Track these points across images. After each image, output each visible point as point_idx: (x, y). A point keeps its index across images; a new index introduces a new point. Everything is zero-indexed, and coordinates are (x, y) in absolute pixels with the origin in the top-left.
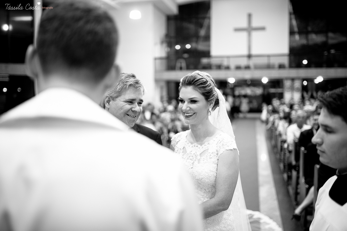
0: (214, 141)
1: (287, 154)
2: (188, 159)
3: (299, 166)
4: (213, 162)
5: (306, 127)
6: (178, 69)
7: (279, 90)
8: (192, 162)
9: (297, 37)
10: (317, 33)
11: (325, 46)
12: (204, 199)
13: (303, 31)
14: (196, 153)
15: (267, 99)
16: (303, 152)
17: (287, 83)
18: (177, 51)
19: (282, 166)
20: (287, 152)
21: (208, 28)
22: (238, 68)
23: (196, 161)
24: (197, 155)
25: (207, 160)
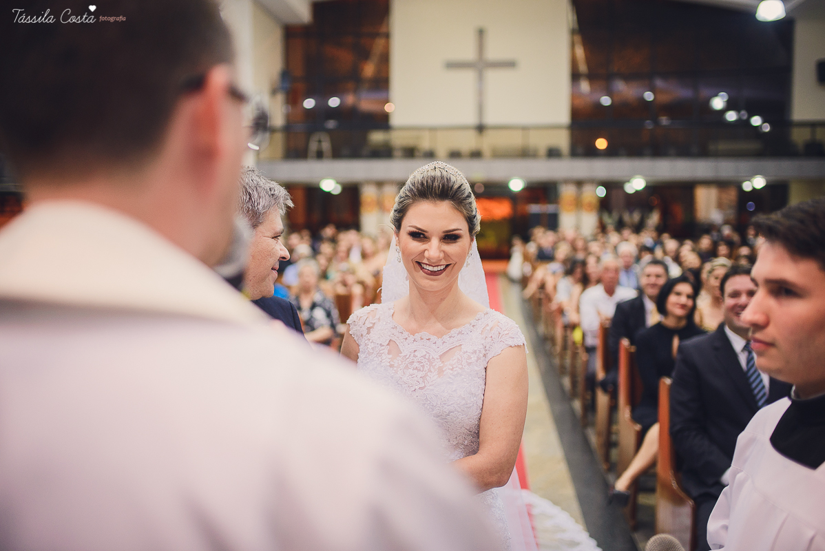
0: (473, 326)
2: (407, 367)
3: (614, 383)
4: (477, 374)
5: (626, 293)
6: (313, 157)
7: (548, 208)
8: (420, 374)
9: (585, 86)
10: (628, 77)
13: (599, 73)
14: (428, 355)
15: (520, 227)
16: (627, 349)
17: (567, 192)
18: (308, 113)
19: (567, 382)
20: (581, 351)
21: (385, 59)
22: (455, 155)
23: (431, 371)
24: (433, 358)
25: (461, 369)
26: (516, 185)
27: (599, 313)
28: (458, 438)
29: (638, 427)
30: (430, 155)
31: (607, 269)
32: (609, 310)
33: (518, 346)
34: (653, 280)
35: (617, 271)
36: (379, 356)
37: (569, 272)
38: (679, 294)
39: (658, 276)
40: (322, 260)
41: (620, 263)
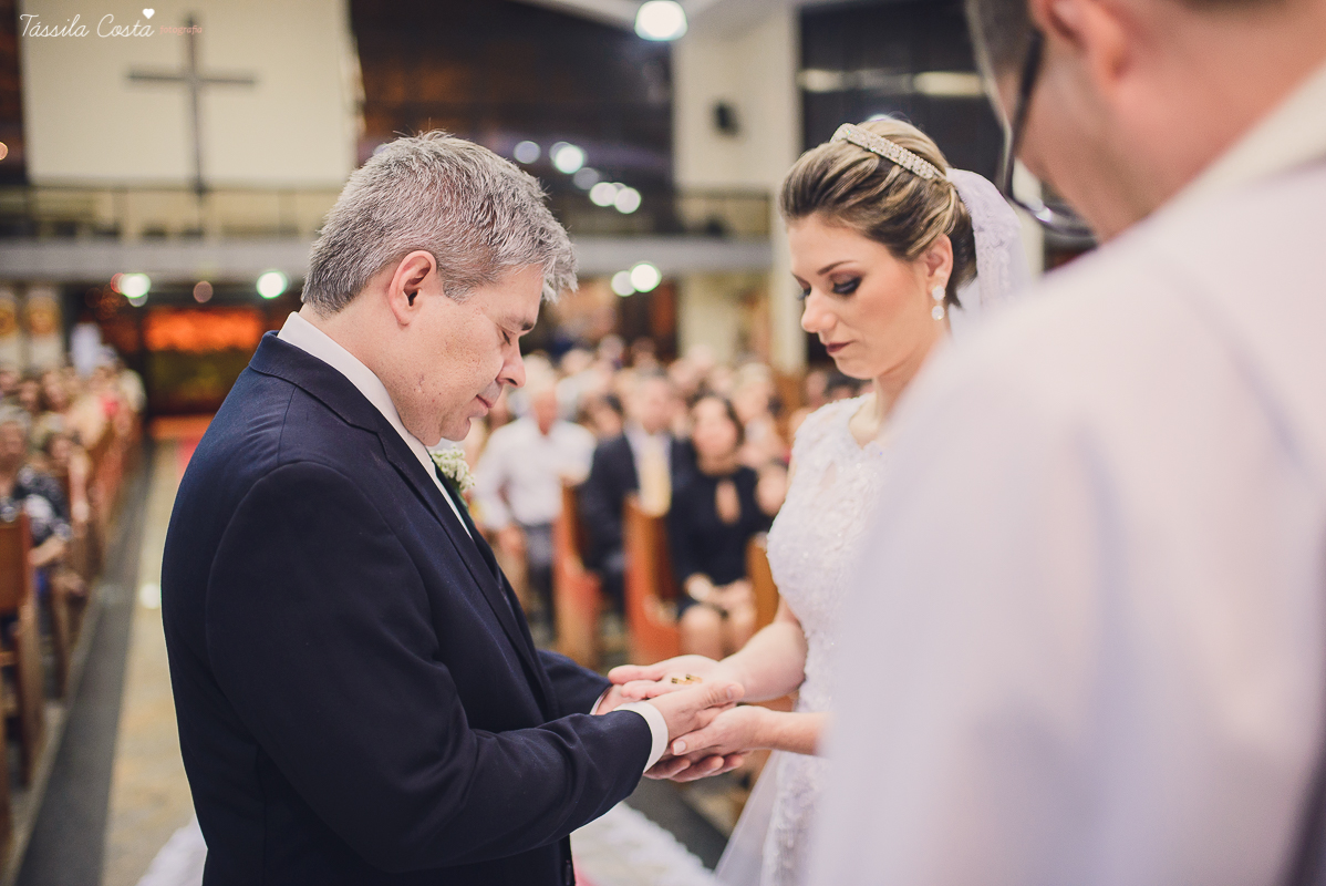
22: (155, 234)
30: (112, 233)
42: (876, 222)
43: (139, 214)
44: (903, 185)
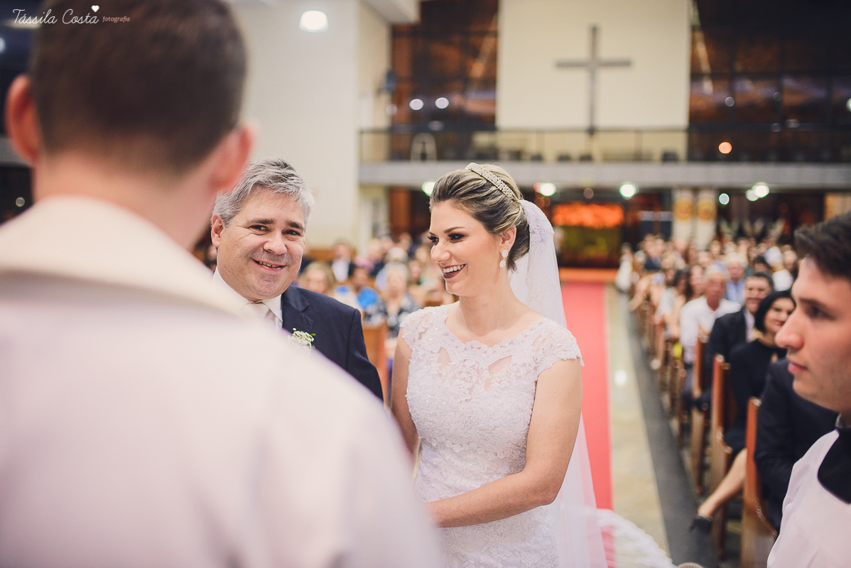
0: (526, 336)
1: (681, 372)
2: (455, 377)
3: (709, 402)
4: (526, 388)
5: (729, 307)
6: (416, 159)
7: (662, 216)
8: (468, 385)
9: (707, 86)
10: (755, 77)
11: (773, 109)
12: (490, 477)
13: (722, 72)
14: (477, 365)
15: (631, 235)
16: (720, 367)
17: (682, 199)
18: (414, 115)
19: (666, 399)
20: (680, 367)
21: (493, 59)
22: (564, 158)
23: (478, 383)
24: (482, 368)
25: (508, 382)
26: (628, 191)
27: (700, 327)
28: (506, 453)
29: (729, 450)
30: (538, 158)
31: (712, 282)
32: (708, 324)
33: (571, 359)
34: (755, 294)
35: (723, 285)
36: (429, 364)
37: (672, 284)
38: (778, 310)
39: (760, 290)
40: (415, 267)
41: (726, 275)
42: (480, 210)
43: (550, 149)
44: (496, 196)
